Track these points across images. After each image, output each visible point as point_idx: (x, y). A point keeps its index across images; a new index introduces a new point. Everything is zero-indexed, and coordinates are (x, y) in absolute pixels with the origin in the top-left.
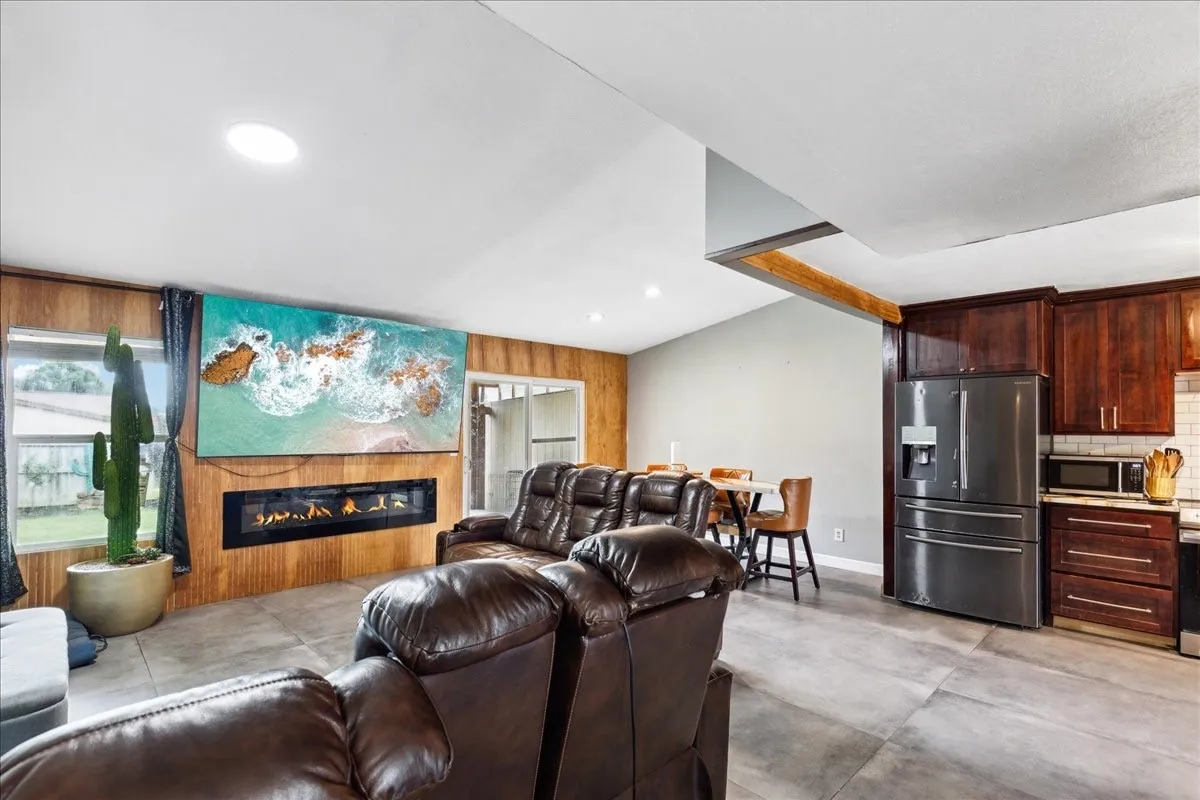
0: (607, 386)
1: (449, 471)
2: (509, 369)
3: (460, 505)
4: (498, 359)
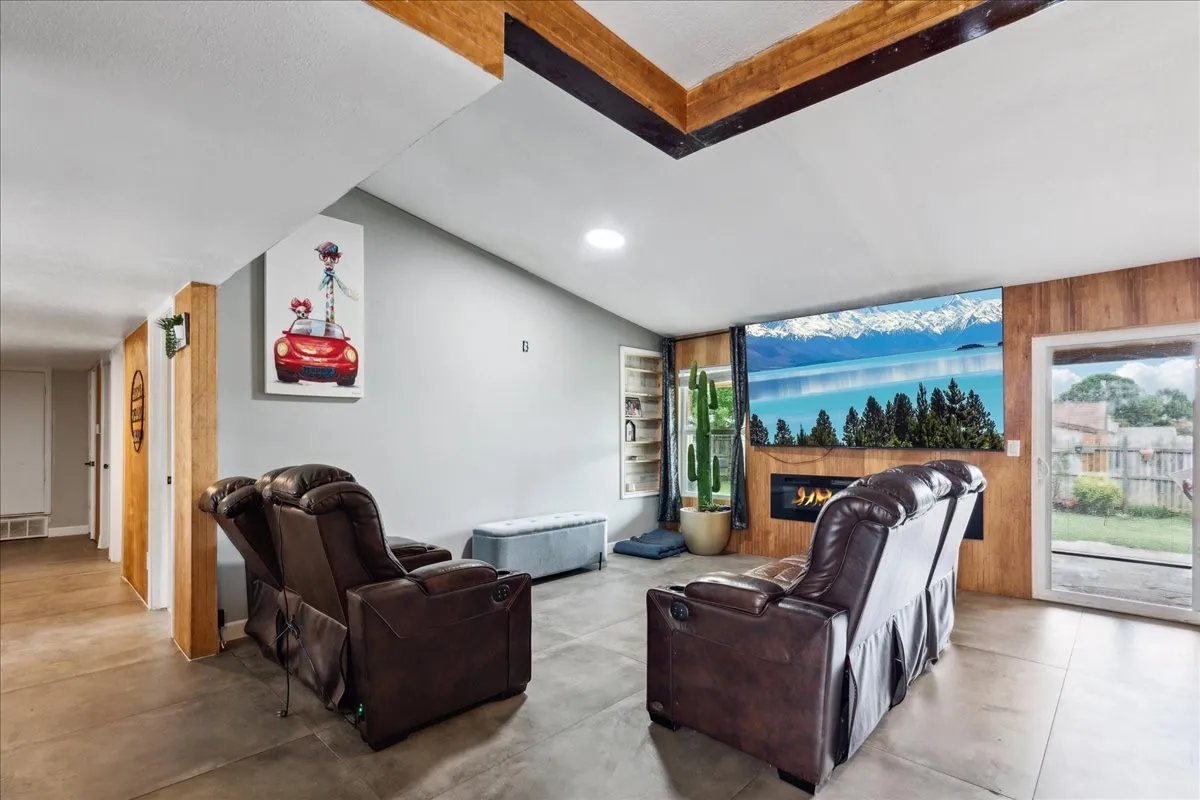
1: (1005, 475)
2: (1139, 318)
3: (1025, 526)
4: (1107, 308)
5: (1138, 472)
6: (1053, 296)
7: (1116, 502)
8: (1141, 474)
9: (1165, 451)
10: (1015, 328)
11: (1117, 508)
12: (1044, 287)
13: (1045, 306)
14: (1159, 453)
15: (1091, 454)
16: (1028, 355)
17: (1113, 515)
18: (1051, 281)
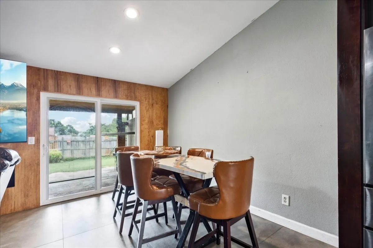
0: (155, 105)
1: (27, 153)
2: (80, 92)
3: (37, 175)
4: (70, 86)
5: (66, 148)
6: (50, 76)
7: (60, 157)
8: (67, 148)
9: (74, 141)
10: (32, 86)
11: (60, 160)
12: (46, 71)
13: (46, 79)
14: (72, 142)
15: (53, 143)
16: (38, 99)
17: (59, 162)
18: (49, 70)
